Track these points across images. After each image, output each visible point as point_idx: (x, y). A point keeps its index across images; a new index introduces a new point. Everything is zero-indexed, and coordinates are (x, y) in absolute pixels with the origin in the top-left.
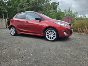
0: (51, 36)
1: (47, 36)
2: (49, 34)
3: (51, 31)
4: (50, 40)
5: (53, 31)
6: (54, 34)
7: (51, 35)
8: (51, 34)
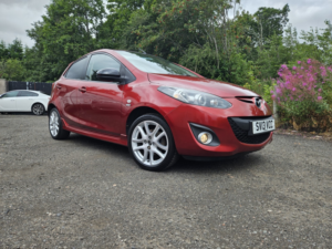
0: (149, 148)
1: (135, 147)
2: (144, 136)
3: (152, 127)
4: (146, 163)
5: (158, 126)
6: (160, 141)
7: (149, 142)
8: (150, 137)
